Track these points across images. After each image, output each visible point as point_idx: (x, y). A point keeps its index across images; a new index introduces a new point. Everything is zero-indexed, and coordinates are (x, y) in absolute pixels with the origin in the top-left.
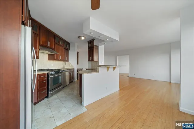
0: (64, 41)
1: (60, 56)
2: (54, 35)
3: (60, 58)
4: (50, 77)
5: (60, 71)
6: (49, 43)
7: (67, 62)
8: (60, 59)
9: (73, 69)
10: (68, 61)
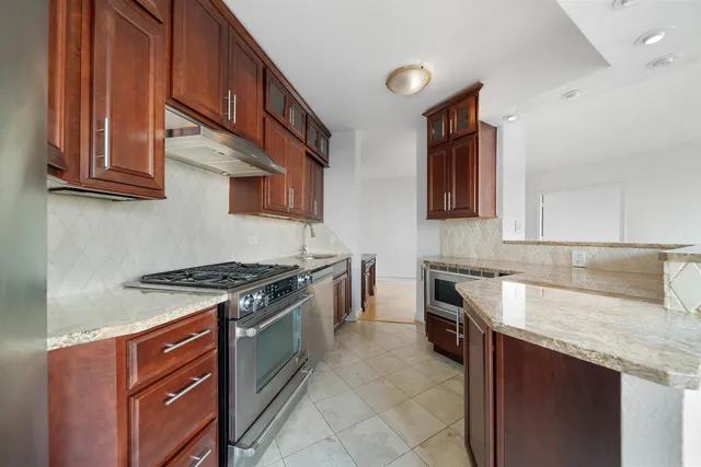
0: (309, 119)
1: (291, 191)
2: (261, 66)
3: (290, 202)
4: (238, 332)
5: (300, 280)
6: (232, 99)
7: (316, 227)
8: (291, 206)
9: (348, 261)
10: (320, 219)
